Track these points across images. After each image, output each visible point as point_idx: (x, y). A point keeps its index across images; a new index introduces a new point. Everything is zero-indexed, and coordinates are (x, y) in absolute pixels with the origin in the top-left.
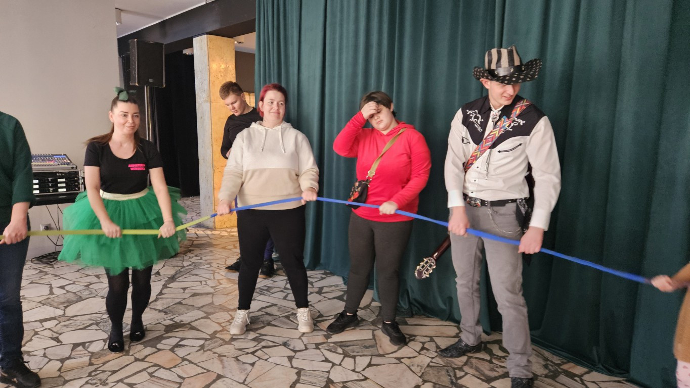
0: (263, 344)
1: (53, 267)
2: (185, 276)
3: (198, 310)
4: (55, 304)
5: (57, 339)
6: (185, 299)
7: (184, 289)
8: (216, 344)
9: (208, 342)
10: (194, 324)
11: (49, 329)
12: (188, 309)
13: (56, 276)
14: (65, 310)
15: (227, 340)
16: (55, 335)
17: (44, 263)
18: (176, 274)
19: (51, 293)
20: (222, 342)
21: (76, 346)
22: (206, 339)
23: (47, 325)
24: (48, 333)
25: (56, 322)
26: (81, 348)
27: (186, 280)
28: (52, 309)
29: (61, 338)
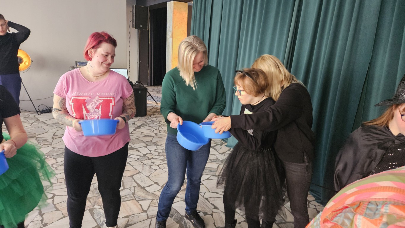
3: (144, 143)
6: (140, 137)
7: (142, 133)
8: (145, 159)
12: (139, 142)
15: (150, 158)
18: (142, 125)
20: (147, 158)
22: (141, 156)
27: (145, 128)
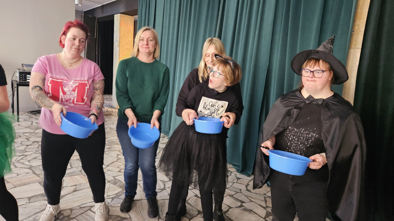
0: (110, 150)
1: (36, 116)
4: (32, 128)
5: (28, 139)
11: (26, 136)
13: (36, 119)
14: (35, 131)
16: (28, 138)
17: (33, 114)
19: (32, 124)
21: (34, 142)
23: (25, 134)
24: (26, 137)
25: (30, 134)
26: (36, 143)
28: (30, 130)
29: (29, 139)
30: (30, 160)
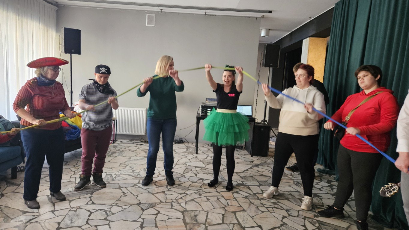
0: (276, 206)
2: (264, 166)
3: (257, 182)
5: (196, 175)
6: (255, 175)
7: (258, 171)
8: (254, 198)
9: (250, 196)
10: (250, 186)
12: (253, 180)
15: (260, 198)
16: (197, 173)
18: (261, 164)
20: (257, 198)
22: (250, 194)
26: (201, 180)
27: (263, 168)
30: (187, 201)
